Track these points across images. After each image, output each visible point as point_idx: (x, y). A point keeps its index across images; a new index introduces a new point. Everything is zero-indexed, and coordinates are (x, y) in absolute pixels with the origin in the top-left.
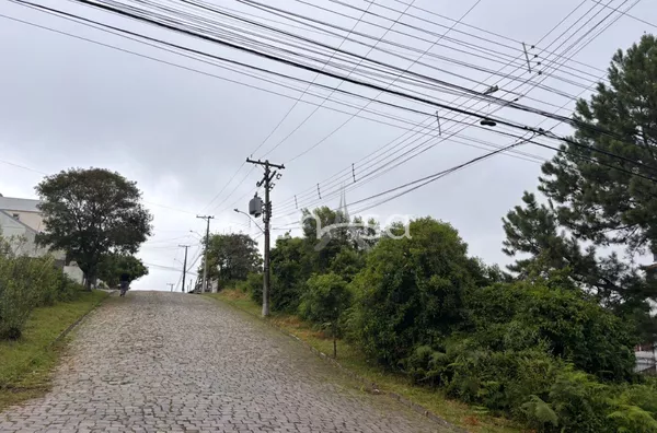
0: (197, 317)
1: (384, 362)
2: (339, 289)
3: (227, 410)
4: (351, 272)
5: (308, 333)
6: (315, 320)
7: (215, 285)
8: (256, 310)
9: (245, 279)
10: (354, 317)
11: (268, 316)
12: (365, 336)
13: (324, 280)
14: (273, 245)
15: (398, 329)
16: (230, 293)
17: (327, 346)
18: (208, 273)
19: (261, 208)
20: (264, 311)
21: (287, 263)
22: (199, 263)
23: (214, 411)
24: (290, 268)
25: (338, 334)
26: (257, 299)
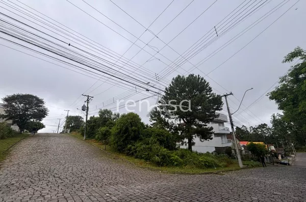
0: (62, 140)
1: (119, 150)
2: (107, 131)
3: (70, 169)
4: (111, 126)
5: (97, 144)
6: (100, 140)
7: (69, 131)
8: (82, 138)
9: (79, 129)
10: (112, 138)
11: (86, 139)
12: (114, 144)
13: (103, 129)
14: (88, 119)
15: (123, 141)
16: (74, 133)
17: (103, 147)
18: (67, 127)
19: (85, 109)
20: (84, 138)
21: (93, 124)
22: (64, 124)
23: (66, 169)
24: (94, 126)
25: (107, 143)
26: (83, 135)
